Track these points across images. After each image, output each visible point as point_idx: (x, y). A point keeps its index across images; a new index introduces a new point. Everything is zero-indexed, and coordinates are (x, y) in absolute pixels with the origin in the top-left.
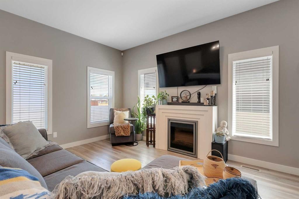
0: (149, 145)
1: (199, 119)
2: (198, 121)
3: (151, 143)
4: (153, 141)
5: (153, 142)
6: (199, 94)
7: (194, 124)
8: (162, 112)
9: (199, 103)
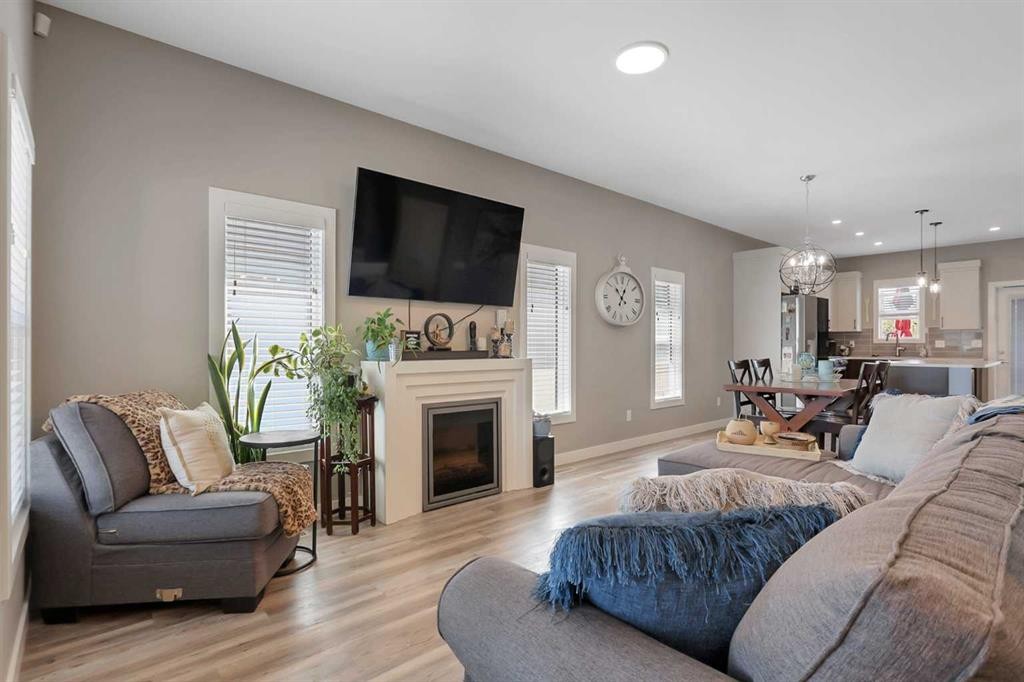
0: (334, 527)
1: (503, 391)
2: (500, 398)
3: (342, 516)
4: (348, 508)
5: (348, 512)
6: (473, 328)
7: (494, 406)
8: (408, 387)
9: (473, 352)
